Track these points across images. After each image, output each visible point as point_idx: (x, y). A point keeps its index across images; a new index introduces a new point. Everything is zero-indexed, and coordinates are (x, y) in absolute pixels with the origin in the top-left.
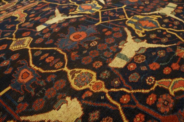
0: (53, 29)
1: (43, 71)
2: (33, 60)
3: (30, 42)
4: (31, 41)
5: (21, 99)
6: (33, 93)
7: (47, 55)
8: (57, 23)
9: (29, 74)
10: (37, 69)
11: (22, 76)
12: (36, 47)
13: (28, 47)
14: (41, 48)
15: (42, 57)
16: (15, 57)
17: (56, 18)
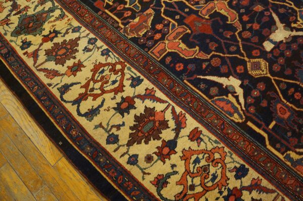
0: (283, 51)
1: (297, 109)
2: (281, 93)
3: (268, 68)
4: (267, 65)
5: (289, 134)
6: (297, 130)
7: (292, 90)
8: (284, 42)
9: (285, 110)
10: (290, 105)
11: (280, 111)
12: (278, 77)
13: (269, 75)
14: (284, 80)
15: (289, 92)
16: (261, 86)
17: (278, 30)
